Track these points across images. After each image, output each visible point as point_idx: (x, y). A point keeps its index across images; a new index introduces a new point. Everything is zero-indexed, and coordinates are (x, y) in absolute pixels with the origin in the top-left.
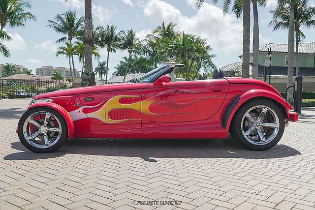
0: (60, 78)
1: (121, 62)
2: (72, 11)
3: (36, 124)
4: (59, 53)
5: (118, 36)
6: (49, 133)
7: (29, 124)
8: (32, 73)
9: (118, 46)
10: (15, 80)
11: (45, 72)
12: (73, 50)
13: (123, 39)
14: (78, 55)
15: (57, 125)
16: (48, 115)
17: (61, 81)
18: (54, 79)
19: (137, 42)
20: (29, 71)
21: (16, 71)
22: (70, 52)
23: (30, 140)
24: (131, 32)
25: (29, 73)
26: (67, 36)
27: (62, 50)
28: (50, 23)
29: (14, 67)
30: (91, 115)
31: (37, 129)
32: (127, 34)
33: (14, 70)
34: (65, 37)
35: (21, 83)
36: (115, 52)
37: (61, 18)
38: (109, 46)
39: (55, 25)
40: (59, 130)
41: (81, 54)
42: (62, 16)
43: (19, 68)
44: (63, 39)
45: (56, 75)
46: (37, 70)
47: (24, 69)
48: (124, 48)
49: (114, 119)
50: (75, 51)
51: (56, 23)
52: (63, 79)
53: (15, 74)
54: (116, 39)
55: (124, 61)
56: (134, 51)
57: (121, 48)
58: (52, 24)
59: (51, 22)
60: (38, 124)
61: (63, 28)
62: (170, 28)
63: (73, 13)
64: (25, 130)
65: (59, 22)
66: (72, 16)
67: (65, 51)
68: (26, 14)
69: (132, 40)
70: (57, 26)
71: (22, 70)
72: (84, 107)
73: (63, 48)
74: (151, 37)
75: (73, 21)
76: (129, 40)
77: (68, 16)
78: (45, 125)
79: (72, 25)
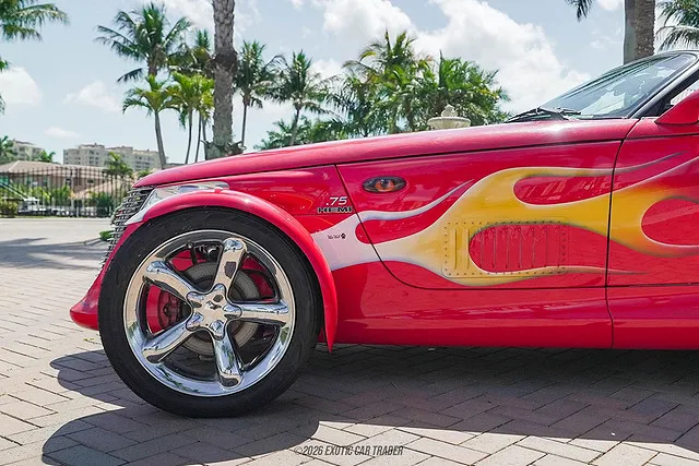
0: (124, 172)
1: (271, 133)
2: (157, 5)
3: (182, 287)
4: (130, 103)
5: (269, 69)
6: (234, 326)
7: (149, 287)
8: (54, 159)
9: (269, 93)
10: (12, 176)
11: (85, 156)
12: (164, 95)
13: (282, 75)
14: (178, 109)
15: (269, 294)
16: (234, 250)
17: (127, 178)
18: (109, 172)
19: (317, 81)
20: (48, 154)
21: (16, 154)
22: (156, 101)
23: (152, 359)
24: (301, 58)
25: (46, 159)
26: (144, 65)
27: (136, 97)
28: (103, 34)
29: (11, 145)
30: (392, 250)
31: (184, 310)
32: (290, 63)
33: (11, 151)
34: (140, 70)
35: (28, 182)
36: (261, 106)
37: (129, 20)
38: (248, 92)
39: (116, 39)
40: (284, 313)
41: (184, 107)
42: (133, 17)
43: (22, 149)
44: (133, 74)
45: (115, 164)
46: (66, 153)
47: (34, 150)
48: (283, 99)
49: (491, 268)
50: (170, 98)
51: (118, 35)
52: (130, 174)
53: (13, 160)
54: (265, 75)
55: (279, 130)
56: (308, 105)
57: (276, 97)
58: (108, 35)
59: (106, 30)
60: (189, 288)
61: (133, 45)
62: (403, 46)
63: (160, 8)
64: (131, 317)
65: (125, 32)
66: (156, 17)
67: (144, 100)
68: (43, 7)
69: (304, 76)
70: (121, 41)
71: (29, 153)
72: (366, 215)
73: (139, 92)
74: (354, 68)
75: (160, 28)
76: (295, 78)
77: (146, 17)
78: (219, 291)
79: (157, 38)
